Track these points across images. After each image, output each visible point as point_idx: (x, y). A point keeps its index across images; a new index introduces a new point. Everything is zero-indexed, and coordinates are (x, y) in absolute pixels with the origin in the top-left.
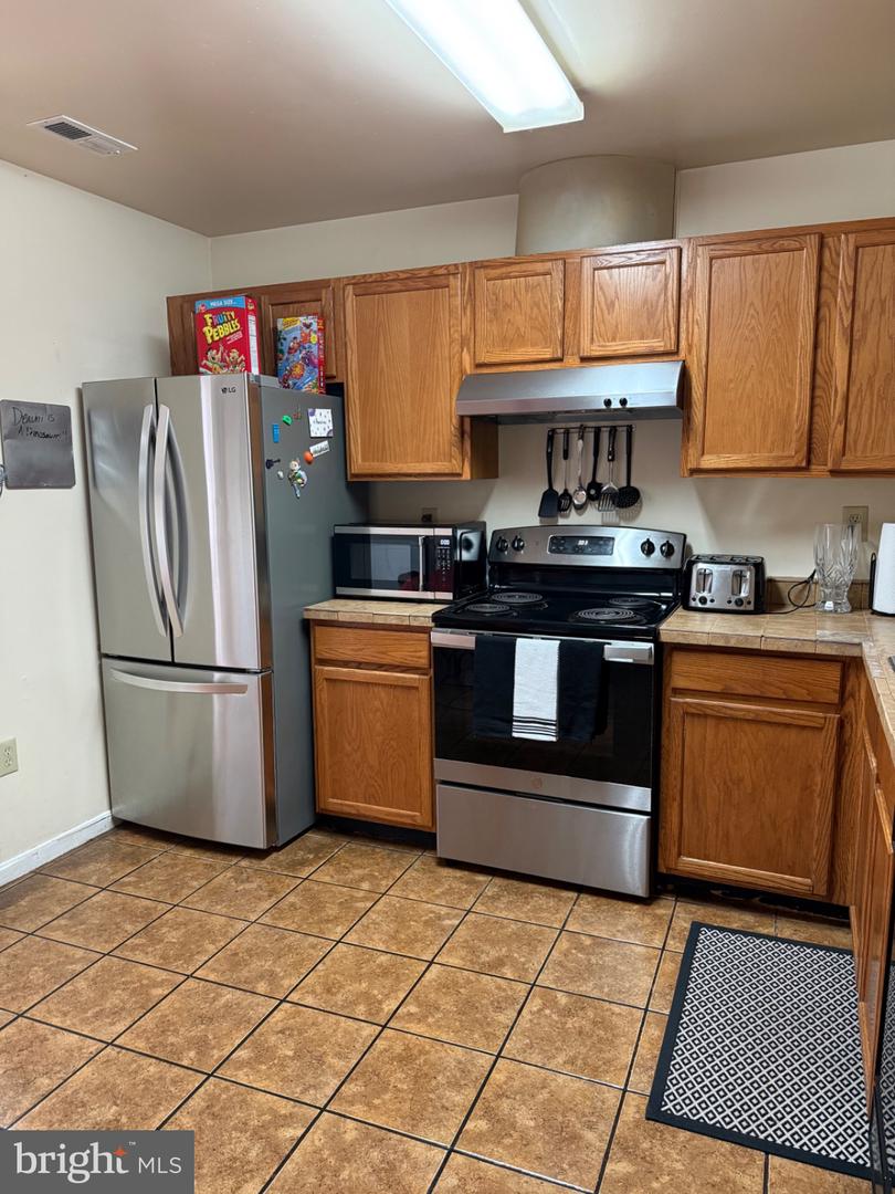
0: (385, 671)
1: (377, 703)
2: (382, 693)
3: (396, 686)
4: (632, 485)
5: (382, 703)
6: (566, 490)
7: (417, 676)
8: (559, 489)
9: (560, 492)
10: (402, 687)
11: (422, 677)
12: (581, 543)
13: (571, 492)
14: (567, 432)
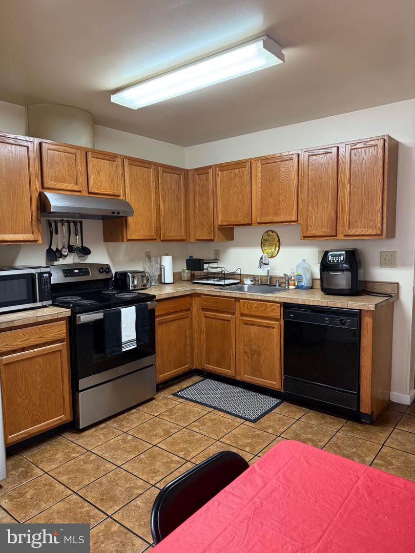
0: (40, 347)
1: (37, 367)
2: (40, 360)
3: (47, 353)
4: (84, 245)
5: (40, 365)
6: (57, 249)
7: (60, 344)
8: (54, 248)
9: (55, 250)
10: (51, 353)
11: (63, 343)
12: (76, 271)
13: (60, 249)
14: (56, 222)
